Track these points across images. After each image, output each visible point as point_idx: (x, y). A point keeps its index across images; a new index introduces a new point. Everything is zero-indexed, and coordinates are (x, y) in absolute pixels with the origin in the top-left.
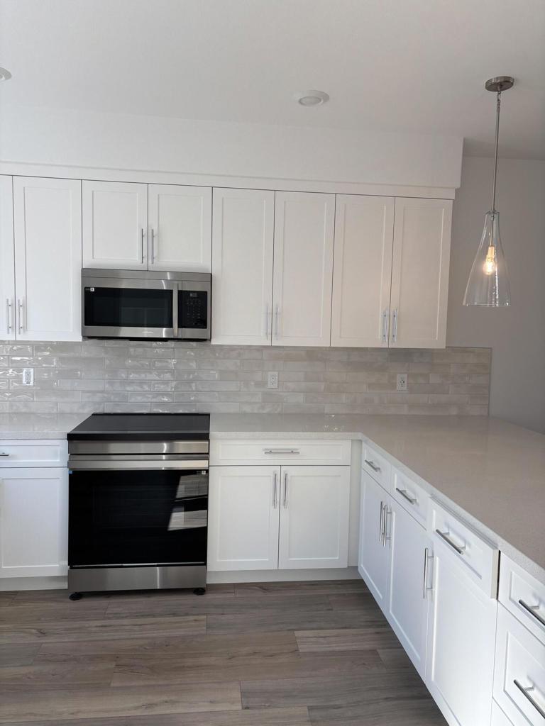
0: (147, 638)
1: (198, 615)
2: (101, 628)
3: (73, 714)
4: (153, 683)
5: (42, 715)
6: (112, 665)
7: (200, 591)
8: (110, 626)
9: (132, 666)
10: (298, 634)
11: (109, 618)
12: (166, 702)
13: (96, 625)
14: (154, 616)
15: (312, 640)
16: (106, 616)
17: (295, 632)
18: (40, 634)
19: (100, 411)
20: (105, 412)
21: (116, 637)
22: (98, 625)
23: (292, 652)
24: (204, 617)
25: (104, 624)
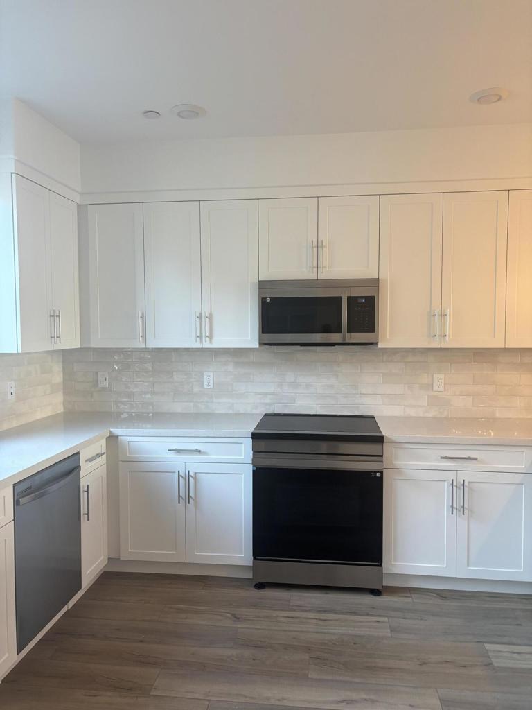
0: (334, 634)
1: (379, 616)
2: (288, 619)
3: (279, 700)
4: (348, 679)
5: (252, 698)
6: (306, 657)
7: (376, 592)
8: (297, 618)
9: (324, 660)
10: (488, 646)
11: (294, 610)
12: (366, 700)
13: (282, 615)
14: (336, 612)
15: (506, 654)
16: (290, 607)
17: (486, 645)
18: (235, 619)
19: (270, 411)
20: (276, 412)
21: (304, 630)
22: (286, 615)
23: (486, 665)
24: (386, 619)
25: (290, 615)
